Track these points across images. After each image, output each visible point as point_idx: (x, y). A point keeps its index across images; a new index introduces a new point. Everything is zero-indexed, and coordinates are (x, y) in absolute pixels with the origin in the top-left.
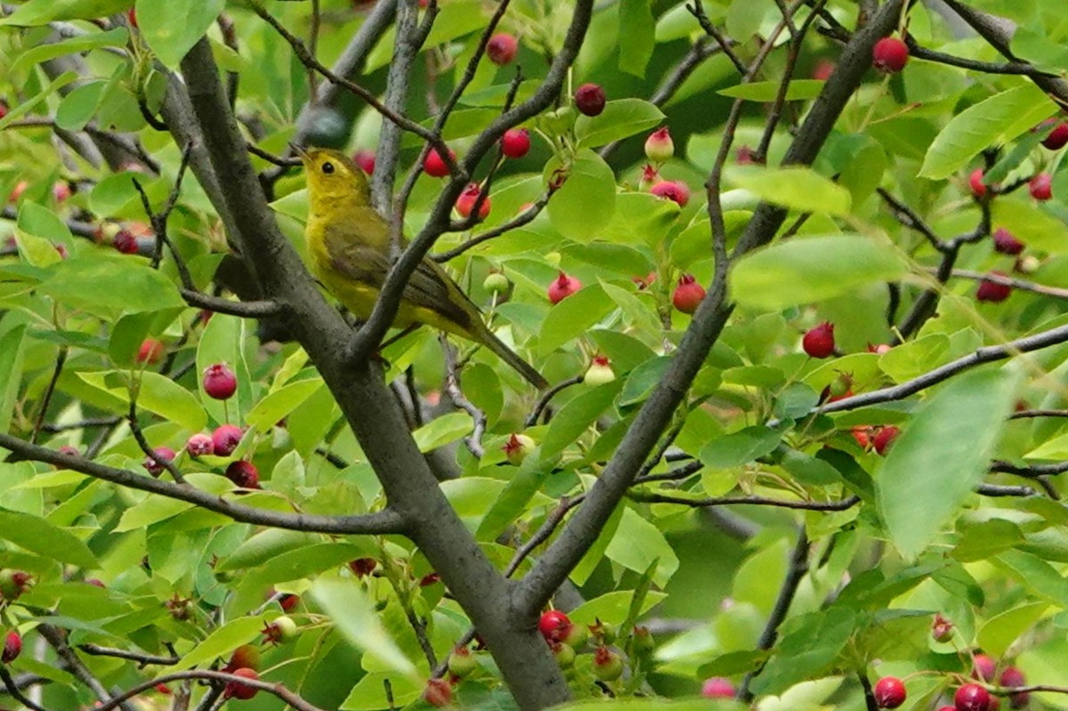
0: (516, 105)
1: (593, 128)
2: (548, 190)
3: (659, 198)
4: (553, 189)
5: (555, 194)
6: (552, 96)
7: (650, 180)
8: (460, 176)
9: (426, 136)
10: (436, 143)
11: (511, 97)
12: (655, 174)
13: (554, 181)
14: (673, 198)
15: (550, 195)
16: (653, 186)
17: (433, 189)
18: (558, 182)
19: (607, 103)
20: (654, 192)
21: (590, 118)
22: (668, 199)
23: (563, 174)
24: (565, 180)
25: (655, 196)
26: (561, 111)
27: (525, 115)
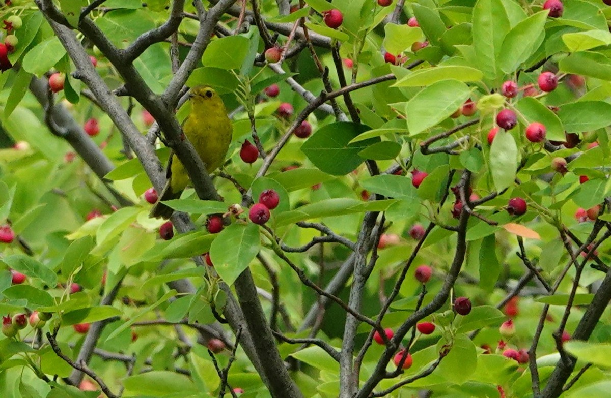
0: (422, 308)
1: (464, 322)
2: (439, 357)
3: (507, 358)
4: (442, 356)
5: (443, 359)
6: (441, 302)
7: (502, 348)
8: (391, 347)
9: (372, 324)
10: (378, 328)
11: (420, 303)
12: (504, 345)
13: (443, 351)
14: (515, 358)
15: (440, 359)
16: (504, 352)
17: (377, 350)
18: (445, 352)
19: (472, 308)
20: (505, 355)
21: (463, 316)
22: (512, 358)
23: (449, 348)
24: (449, 351)
25: (505, 357)
26: (446, 312)
27: (428, 312)
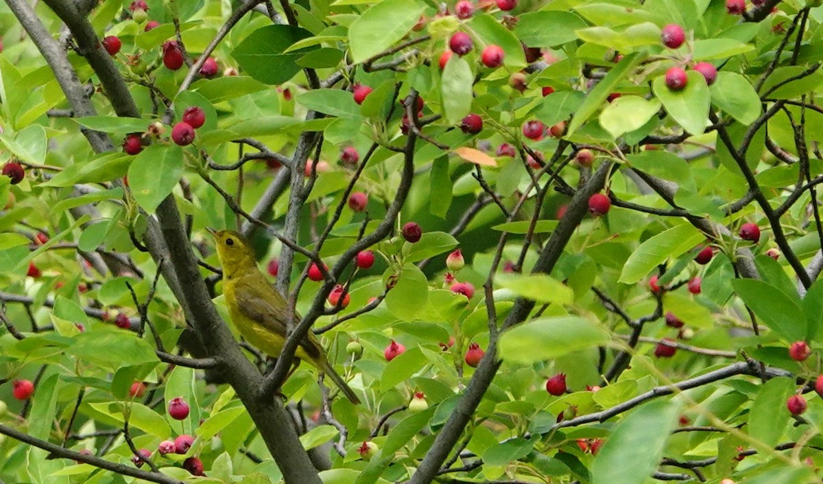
0: (366, 235)
1: (413, 251)
2: (386, 289)
3: (455, 294)
4: (388, 288)
5: (389, 292)
6: (389, 230)
7: (449, 283)
8: (331, 281)
9: (309, 256)
10: (316, 260)
11: (362, 231)
12: (452, 278)
13: (389, 283)
14: (464, 293)
15: (387, 292)
16: (451, 287)
17: (313, 289)
18: (392, 284)
19: (422, 234)
20: (452, 289)
21: (412, 244)
22: (461, 294)
23: (395, 279)
24: (396, 282)
25: (453, 292)
26: (394, 239)
27: (371, 242)
